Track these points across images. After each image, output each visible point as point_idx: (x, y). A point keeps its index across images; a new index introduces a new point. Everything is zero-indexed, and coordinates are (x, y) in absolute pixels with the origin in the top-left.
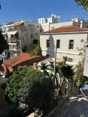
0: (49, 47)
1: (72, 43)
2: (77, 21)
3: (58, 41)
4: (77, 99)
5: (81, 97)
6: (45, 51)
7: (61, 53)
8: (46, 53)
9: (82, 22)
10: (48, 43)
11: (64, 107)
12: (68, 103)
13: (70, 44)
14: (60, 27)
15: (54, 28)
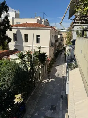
0: (17, 41)
1: (38, 37)
2: (39, 19)
3: (26, 36)
4: (48, 80)
5: (50, 79)
6: (13, 45)
7: (29, 47)
8: (14, 48)
9: (43, 20)
10: (15, 37)
11: (40, 88)
12: (42, 84)
13: (37, 38)
14: (25, 23)
15: (19, 23)
